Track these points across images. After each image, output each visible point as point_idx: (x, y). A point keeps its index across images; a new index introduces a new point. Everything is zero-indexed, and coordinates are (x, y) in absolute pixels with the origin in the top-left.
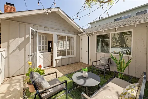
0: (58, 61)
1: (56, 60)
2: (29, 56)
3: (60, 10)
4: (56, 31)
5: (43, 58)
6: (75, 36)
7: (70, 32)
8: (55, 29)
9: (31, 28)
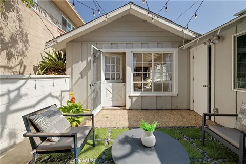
0: (134, 99)
1: (131, 97)
2: (90, 85)
3: (133, 7)
4: (131, 45)
5: (111, 91)
6: (175, 52)
7: (159, 44)
8: (128, 44)
9: (93, 46)
